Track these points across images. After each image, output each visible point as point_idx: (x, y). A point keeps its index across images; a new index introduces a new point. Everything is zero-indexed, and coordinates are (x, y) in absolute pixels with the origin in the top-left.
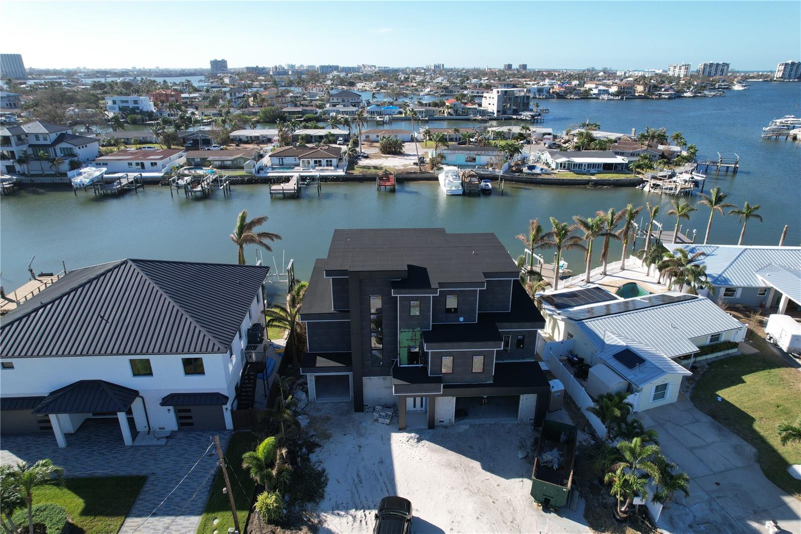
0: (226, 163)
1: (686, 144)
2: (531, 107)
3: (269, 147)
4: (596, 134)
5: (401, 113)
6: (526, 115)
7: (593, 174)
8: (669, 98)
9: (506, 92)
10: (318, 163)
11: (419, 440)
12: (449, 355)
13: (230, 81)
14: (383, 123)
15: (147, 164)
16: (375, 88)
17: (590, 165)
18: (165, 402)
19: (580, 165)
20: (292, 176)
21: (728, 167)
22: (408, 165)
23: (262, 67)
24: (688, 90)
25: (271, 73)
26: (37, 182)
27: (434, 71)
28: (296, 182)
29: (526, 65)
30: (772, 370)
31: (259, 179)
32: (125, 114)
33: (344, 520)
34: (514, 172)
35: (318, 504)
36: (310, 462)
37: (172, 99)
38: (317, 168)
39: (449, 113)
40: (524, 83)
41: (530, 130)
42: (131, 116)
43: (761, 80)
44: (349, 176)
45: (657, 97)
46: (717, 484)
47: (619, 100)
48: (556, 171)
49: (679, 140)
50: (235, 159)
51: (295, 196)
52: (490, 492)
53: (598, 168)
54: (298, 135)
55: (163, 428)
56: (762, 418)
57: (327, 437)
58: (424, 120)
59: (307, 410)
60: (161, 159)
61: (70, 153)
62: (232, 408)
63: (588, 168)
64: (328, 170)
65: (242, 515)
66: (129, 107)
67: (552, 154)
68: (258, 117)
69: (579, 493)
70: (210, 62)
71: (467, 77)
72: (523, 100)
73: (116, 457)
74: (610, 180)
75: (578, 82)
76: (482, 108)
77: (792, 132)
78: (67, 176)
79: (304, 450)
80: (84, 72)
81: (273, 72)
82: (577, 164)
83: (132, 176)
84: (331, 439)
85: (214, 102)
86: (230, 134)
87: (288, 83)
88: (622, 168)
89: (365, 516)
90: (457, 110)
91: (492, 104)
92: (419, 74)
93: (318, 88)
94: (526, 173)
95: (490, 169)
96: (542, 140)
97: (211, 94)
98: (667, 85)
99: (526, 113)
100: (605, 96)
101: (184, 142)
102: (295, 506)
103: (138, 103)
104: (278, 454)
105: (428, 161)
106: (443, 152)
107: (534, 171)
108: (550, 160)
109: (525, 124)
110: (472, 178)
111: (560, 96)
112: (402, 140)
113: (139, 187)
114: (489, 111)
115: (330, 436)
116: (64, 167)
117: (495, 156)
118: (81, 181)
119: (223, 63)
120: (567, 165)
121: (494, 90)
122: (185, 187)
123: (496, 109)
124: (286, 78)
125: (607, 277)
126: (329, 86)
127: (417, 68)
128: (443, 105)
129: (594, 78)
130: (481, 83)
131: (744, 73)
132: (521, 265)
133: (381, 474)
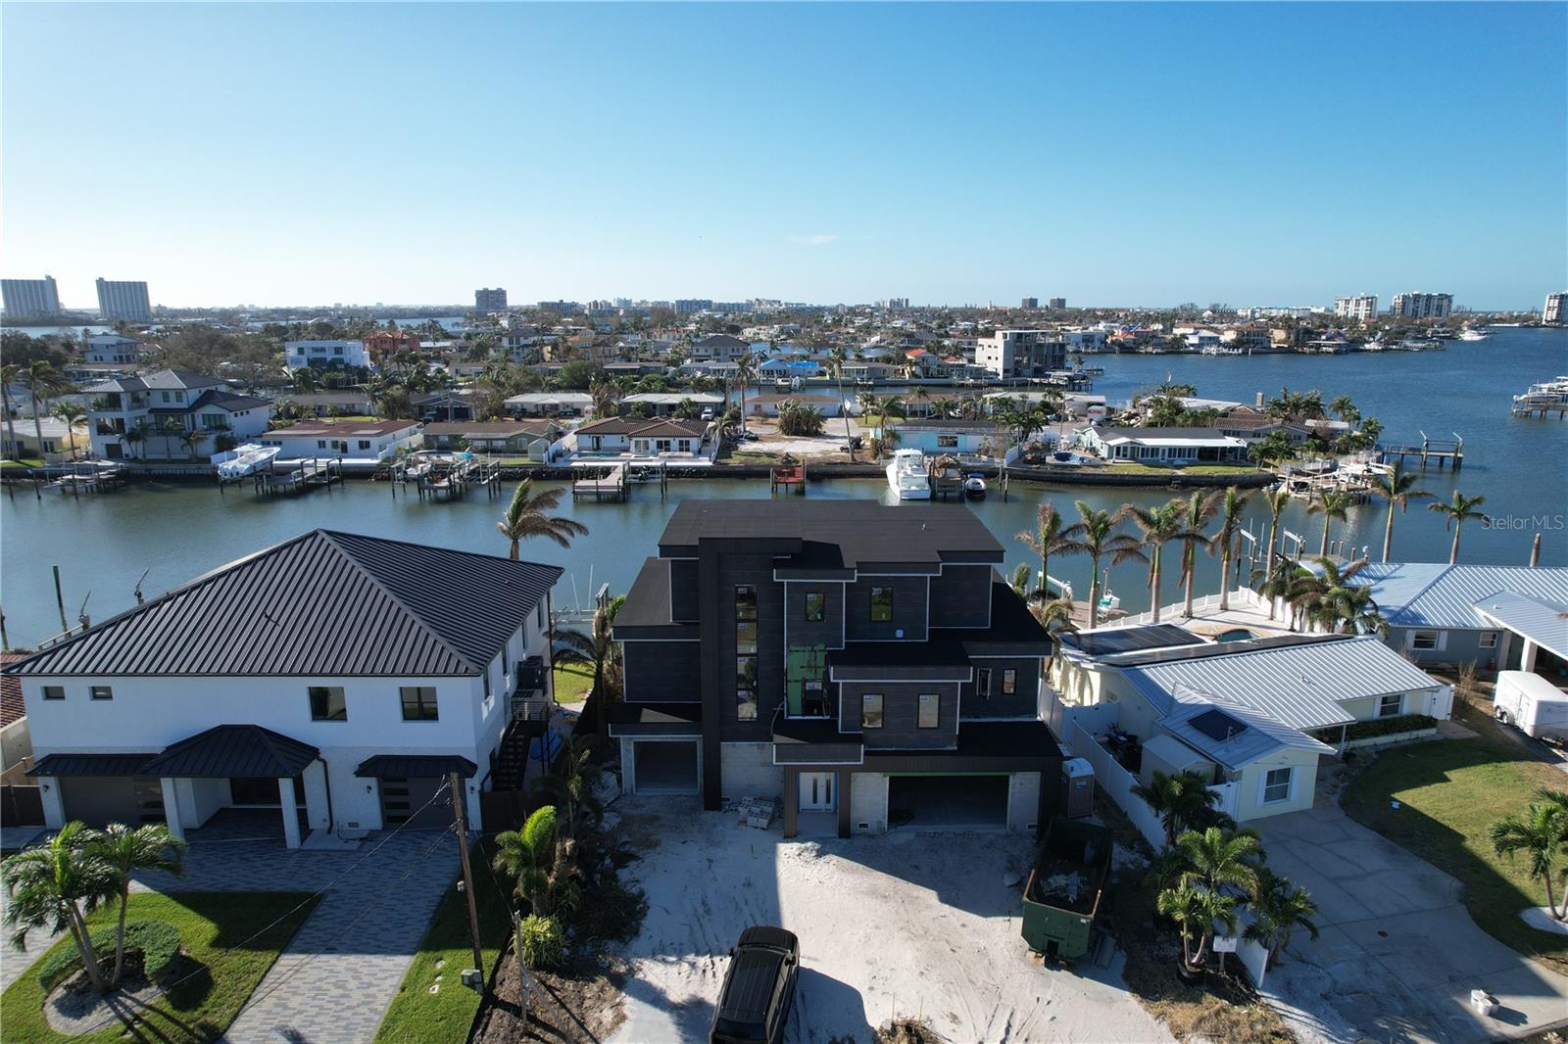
0: (495, 443)
1: (1359, 418)
2: (1067, 365)
3: (576, 421)
4: (1189, 403)
5: (823, 374)
6: (1058, 376)
7: (1179, 467)
8: (1336, 353)
9: (1020, 335)
10: (664, 446)
11: (820, 854)
12: (875, 690)
13: (509, 324)
14: (789, 390)
15: (353, 443)
16: (777, 336)
17: (1172, 451)
18: (364, 770)
19: (1155, 450)
20: (616, 467)
21: (1442, 458)
22: (831, 452)
23: (571, 302)
24: (1371, 339)
25: (587, 312)
26: (156, 472)
27: (890, 311)
28: (621, 475)
29: (1064, 300)
30: (1502, 764)
31: (553, 472)
32: (317, 371)
33: (674, 969)
34: (1029, 462)
35: (627, 943)
36: (617, 881)
37: (405, 347)
38: (661, 454)
39: (913, 373)
40: (1059, 328)
41: (1062, 398)
42: (327, 374)
43: (1517, 325)
44: (720, 469)
45: (1313, 350)
46: (1383, 934)
47: (1239, 355)
48: (1110, 462)
49: (1347, 412)
50: (514, 436)
51: (619, 499)
52: (948, 935)
53: (1189, 456)
54: (629, 404)
55: (356, 825)
56: (1477, 835)
57: (652, 845)
58: (865, 386)
59: (618, 805)
60: (377, 435)
61: (218, 424)
62: (482, 788)
63: (1170, 456)
64: (681, 457)
65: (490, 956)
66: (325, 359)
67: (1101, 434)
68: (559, 379)
69: (1115, 941)
70: (474, 293)
71: (951, 318)
72: (1053, 352)
73: (269, 865)
74: (1212, 477)
75: (1161, 327)
76: (976, 366)
78: (209, 463)
79: (608, 861)
80: (250, 312)
81: (590, 311)
82: (1148, 449)
83: (322, 463)
84: (659, 849)
85: (479, 353)
86: (506, 401)
87: (617, 329)
88: (1236, 458)
89: (713, 964)
90: (928, 369)
91: (993, 358)
92: (863, 314)
93: (671, 334)
94: (1051, 465)
95: (984, 458)
96: (1086, 416)
97: (474, 342)
98: (1332, 330)
99: (1058, 373)
100: (1212, 349)
101: (420, 415)
102: (585, 945)
103: (341, 353)
104: (558, 846)
105: (868, 444)
106: (897, 428)
107: (1067, 462)
108: (1097, 443)
109: (1055, 390)
110: (948, 470)
111: (1126, 349)
112: (823, 413)
113: (336, 482)
114: (989, 369)
115: (657, 844)
116: (207, 446)
117: (994, 435)
118: (234, 467)
119: (500, 295)
120: (1129, 450)
121: (997, 332)
122: (418, 480)
123: (1002, 366)
124: (613, 321)
125: (1192, 621)
126: (691, 332)
127: (858, 307)
128: (903, 360)
129: (1193, 320)
130: (976, 327)
131: (1482, 313)
132: (1023, 580)
133: (746, 903)
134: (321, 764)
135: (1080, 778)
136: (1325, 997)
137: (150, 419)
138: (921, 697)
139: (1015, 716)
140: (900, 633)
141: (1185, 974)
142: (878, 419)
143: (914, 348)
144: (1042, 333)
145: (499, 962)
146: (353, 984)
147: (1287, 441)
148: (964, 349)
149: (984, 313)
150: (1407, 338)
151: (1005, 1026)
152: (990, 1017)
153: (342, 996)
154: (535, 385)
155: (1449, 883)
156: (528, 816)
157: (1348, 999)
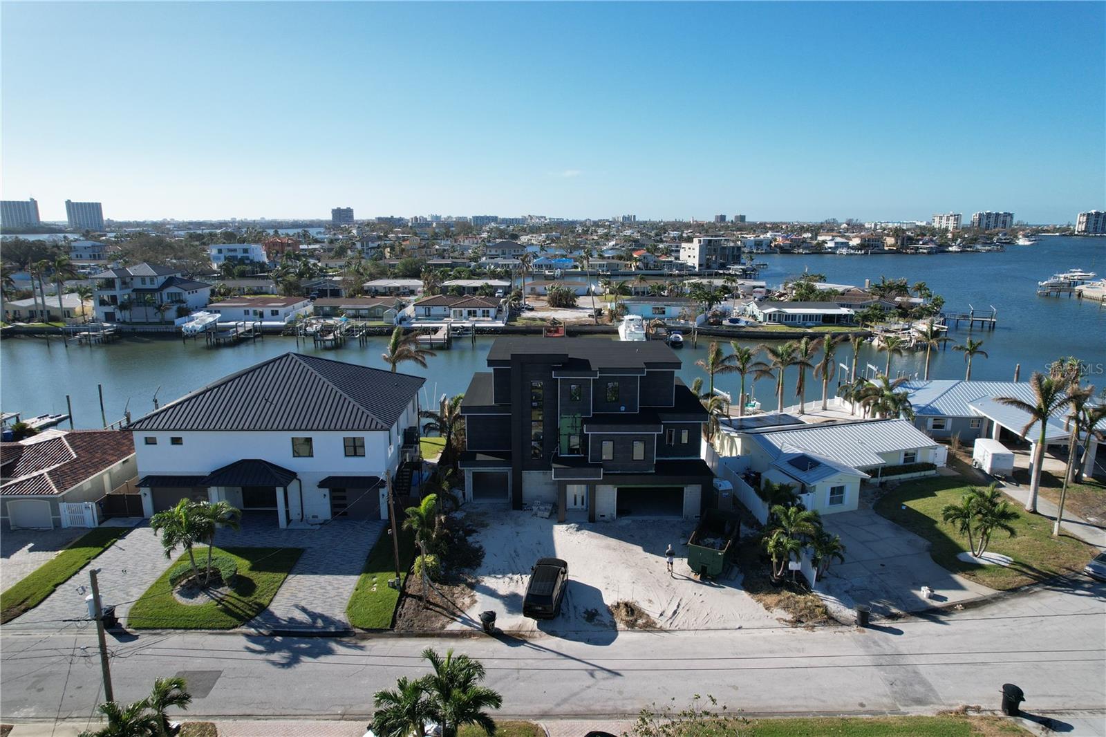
0: (361, 312)
1: (931, 296)
2: (742, 261)
3: (412, 298)
4: (820, 286)
5: (576, 267)
6: (736, 269)
7: (809, 327)
8: (929, 253)
9: (710, 241)
10: (472, 313)
11: (578, 529)
12: (609, 438)
13: (357, 233)
14: (553, 278)
15: (267, 311)
16: (544, 242)
17: (805, 317)
18: (323, 484)
19: (794, 316)
20: (442, 327)
21: (983, 321)
22: (582, 317)
23: (398, 217)
24: (954, 244)
25: (410, 224)
26: (139, 330)
27: (623, 224)
28: (446, 332)
29: (744, 216)
32: (232, 265)
33: (501, 580)
34: (712, 324)
35: (475, 569)
36: (467, 541)
37: (290, 248)
38: (471, 319)
39: (637, 266)
40: (739, 236)
41: (737, 283)
42: (239, 267)
43: (1057, 234)
44: (509, 328)
45: (912, 251)
46: (883, 565)
47: (862, 255)
48: (764, 324)
49: (923, 292)
50: (372, 307)
51: (446, 346)
52: (648, 566)
53: (816, 320)
54: (447, 287)
55: (316, 517)
57: (484, 526)
58: (605, 275)
60: (282, 306)
61: (178, 299)
63: (803, 320)
64: (484, 321)
66: (237, 257)
67: (760, 306)
68: (398, 270)
70: (331, 211)
71: (665, 229)
72: (733, 252)
75: (810, 235)
76: (680, 262)
77: (1077, 288)
78: (174, 324)
79: (461, 532)
80: (173, 224)
81: (412, 224)
82: (789, 316)
83: (249, 325)
84: (488, 528)
85: (341, 252)
86: (364, 285)
87: (432, 236)
88: (847, 321)
89: (522, 578)
90: (647, 264)
91: (692, 257)
92: (603, 226)
93: (471, 240)
94: (726, 326)
95: (682, 321)
96: (752, 295)
97: (337, 245)
98: (926, 238)
99: (736, 267)
100: (844, 250)
101: (308, 294)
102: (452, 570)
103: (247, 253)
104: (437, 519)
105: (607, 313)
106: (625, 302)
107: (737, 324)
108: (757, 311)
109: (732, 277)
110: (658, 329)
111: (784, 250)
112: (577, 293)
113: (258, 336)
114: (689, 264)
115: (487, 525)
116: (171, 314)
117: (688, 307)
118: (193, 327)
119: (349, 212)
120: (777, 316)
121: (694, 239)
122: (314, 335)
123: (697, 262)
124: (429, 231)
125: (804, 416)
126: (485, 238)
127: (600, 221)
128: (630, 258)
129: (832, 230)
130: (681, 235)
131: (1035, 226)
132: (698, 388)
133: (538, 551)
134: (298, 481)
135: (725, 491)
136: (847, 592)
137: (134, 296)
138: (635, 442)
139: (688, 456)
140: (623, 408)
141: (773, 581)
142: (613, 296)
143: (637, 250)
144: (725, 240)
145: (406, 578)
146: (329, 588)
147: (881, 310)
148: (673, 250)
149: (688, 226)
150: (978, 243)
151: (677, 604)
152: (669, 601)
153: (325, 593)
154: (382, 274)
155: (923, 542)
156: (422, 500)
157: (858, 593)
